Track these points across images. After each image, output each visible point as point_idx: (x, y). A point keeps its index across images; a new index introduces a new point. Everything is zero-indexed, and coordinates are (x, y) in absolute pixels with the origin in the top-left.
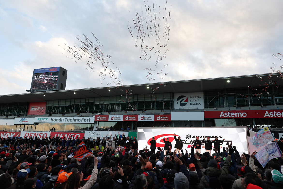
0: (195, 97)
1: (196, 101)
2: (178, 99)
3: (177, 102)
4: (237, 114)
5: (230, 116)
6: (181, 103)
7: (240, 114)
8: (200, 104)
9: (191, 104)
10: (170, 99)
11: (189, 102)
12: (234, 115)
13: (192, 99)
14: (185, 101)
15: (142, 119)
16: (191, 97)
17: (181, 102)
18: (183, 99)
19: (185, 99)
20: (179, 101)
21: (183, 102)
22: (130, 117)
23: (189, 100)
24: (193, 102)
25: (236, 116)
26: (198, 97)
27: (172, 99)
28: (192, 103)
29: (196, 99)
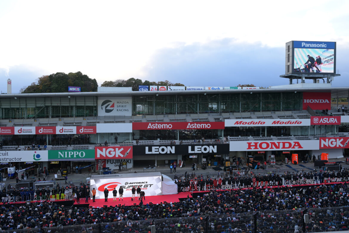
0: (122, 102)
1: (124, 106)
2: (103, 104)
3: (102, 108)
4: (164, 126)
5: (157, 128)
6: (106, 109)
7: (166, 126)
8: (128, 110)
9: (117, 110)
10: (94, 104)
11: (115, 108)
12: (161, 126)
13: (119, 104)
14: (111, 107)
15: (61, 131)
16: (118, 102)
17: (106, 107)
18: (109, 105)
19: (111, 104)
20: (104, 107)
21: (108, 108)
22: (44, 130)
23: (116, 105)
24: (121, 108)
25: (163, 128)
26: (125, 103)
27: (95, 105)
28: (119, 108)
29: (124, 104)
